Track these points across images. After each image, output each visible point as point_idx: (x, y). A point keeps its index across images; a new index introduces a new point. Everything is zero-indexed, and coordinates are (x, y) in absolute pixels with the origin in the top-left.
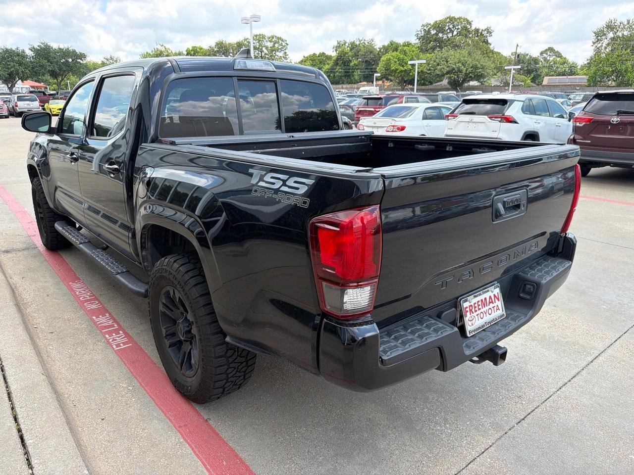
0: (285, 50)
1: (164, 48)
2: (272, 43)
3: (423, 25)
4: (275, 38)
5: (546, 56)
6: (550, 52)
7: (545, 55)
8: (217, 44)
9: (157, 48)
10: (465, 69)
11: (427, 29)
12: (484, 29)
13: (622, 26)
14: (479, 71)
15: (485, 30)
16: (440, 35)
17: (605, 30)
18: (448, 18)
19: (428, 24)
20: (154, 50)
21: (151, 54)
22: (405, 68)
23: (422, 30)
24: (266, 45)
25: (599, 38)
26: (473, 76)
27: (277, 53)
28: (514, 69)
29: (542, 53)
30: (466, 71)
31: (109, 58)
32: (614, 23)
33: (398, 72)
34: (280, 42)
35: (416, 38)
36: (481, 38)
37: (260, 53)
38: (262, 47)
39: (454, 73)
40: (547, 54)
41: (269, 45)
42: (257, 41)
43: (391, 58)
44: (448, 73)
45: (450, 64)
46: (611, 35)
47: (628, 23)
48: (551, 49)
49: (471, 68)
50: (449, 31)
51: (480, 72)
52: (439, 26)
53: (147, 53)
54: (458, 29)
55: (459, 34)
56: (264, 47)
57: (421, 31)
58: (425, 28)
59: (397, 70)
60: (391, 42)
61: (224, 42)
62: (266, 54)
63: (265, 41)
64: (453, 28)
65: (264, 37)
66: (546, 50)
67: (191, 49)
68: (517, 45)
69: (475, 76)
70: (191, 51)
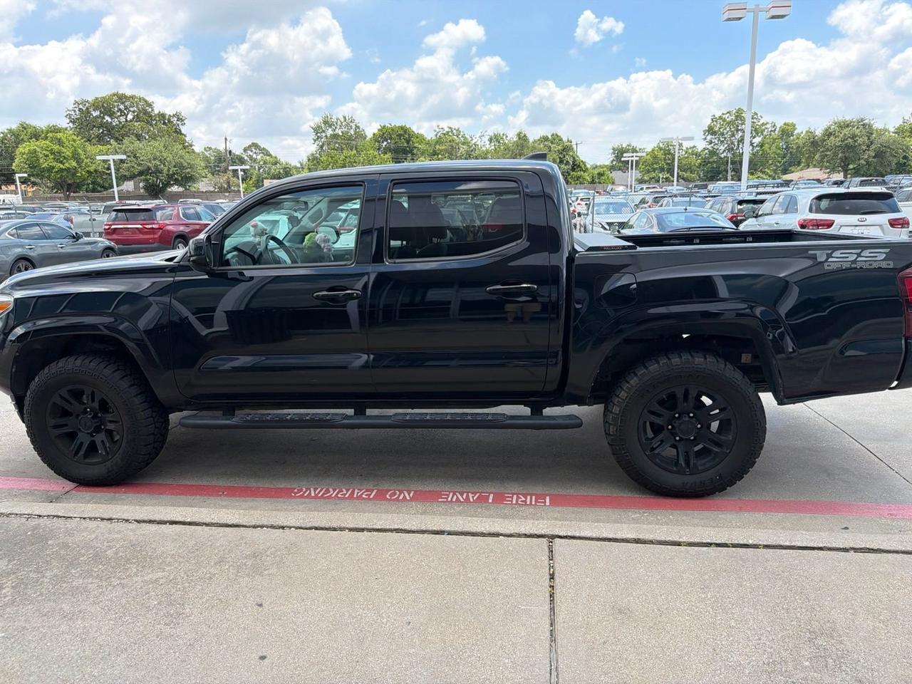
3: (76, 102)
5: (251, 154)
6: (255, 149)
7: (249, 152)
10: (166, 169)
11: (84, 109)
12: (172, 115)
13: (339, 123)
14: (187, 171)
15: (174, 116)
16: (108, 118)
17: (323, 125)
18: (114, 95)
19: (84, 102)
22: (66, 165)
23: (77, 110)
25: (319, 135)
26: (180, 179)
28: (241, 170)
29: (245, 150)
30: (169, 171)
32: (331, 118)
33: (56, 172)
35: (68, 121)
36: (170, 127)
39: (151, 173)
40: (252, 151)
43: (38, 149)
44: (141, 173)
45: (142, 160)
46: (330, 132)
47: (345, 120)
48: (255, 145)
49: (175, 167)
50: (119, 114)
51: (188, 173)
52: (103, 106)
54: (134, 112)
55: (137, 118)
57: (75, 111)
58: (81, 106)
59: (53, 168)
60: (22, 125)
64: (126, 109)
66: (250, 146)
68: (226, 139)
69: (182, 178)
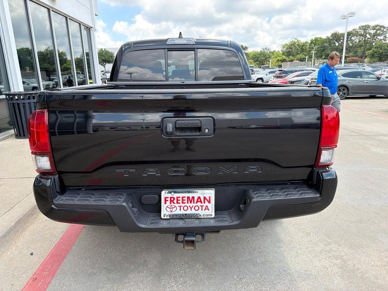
0: (385, 34)
1: (297, 40)
2: (375, 31)
4: (378, 27)
8: (333, 34)
9: (292, 41)
20: (290, 42)
21: (288, 44)
24: (370, 32)
27: (378, 37)
31: (265, 48)
34: (382, 29)
37: (364, 38)
38: (366, 34)
41: (372, 32)
42: (363, 30)
53: (286, 44)
56: (368, 33)
61: (337, 33)
62: (368, 38)
63: (369, 29)
65: (368, 26)
67: (314, 39)
70: (314, 40)
